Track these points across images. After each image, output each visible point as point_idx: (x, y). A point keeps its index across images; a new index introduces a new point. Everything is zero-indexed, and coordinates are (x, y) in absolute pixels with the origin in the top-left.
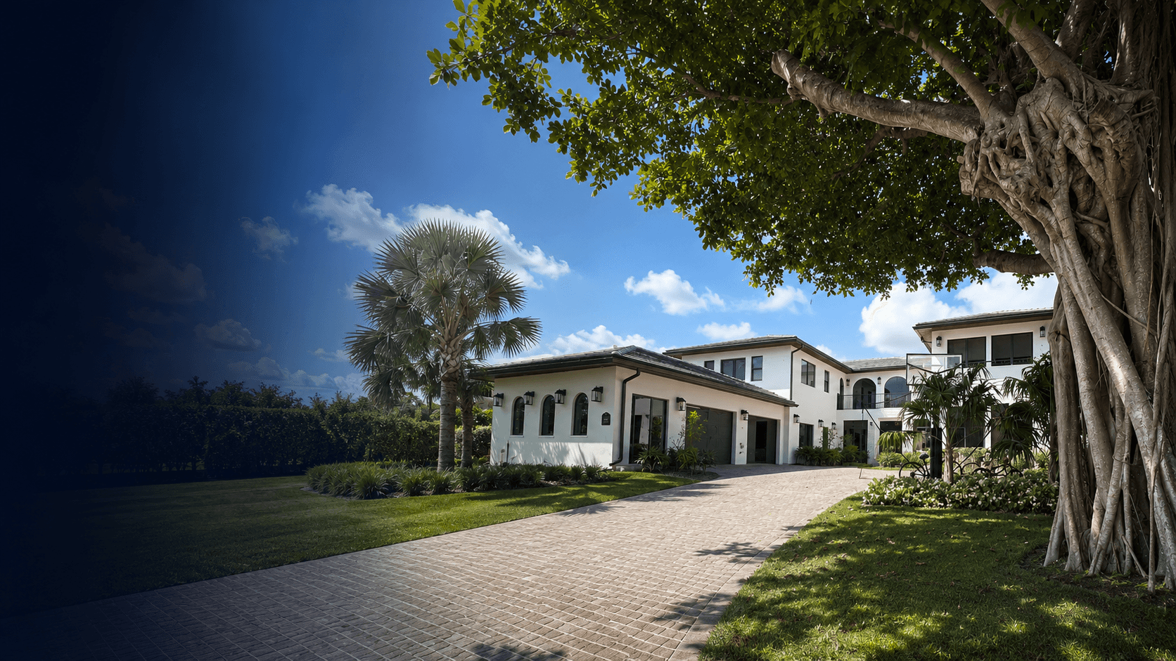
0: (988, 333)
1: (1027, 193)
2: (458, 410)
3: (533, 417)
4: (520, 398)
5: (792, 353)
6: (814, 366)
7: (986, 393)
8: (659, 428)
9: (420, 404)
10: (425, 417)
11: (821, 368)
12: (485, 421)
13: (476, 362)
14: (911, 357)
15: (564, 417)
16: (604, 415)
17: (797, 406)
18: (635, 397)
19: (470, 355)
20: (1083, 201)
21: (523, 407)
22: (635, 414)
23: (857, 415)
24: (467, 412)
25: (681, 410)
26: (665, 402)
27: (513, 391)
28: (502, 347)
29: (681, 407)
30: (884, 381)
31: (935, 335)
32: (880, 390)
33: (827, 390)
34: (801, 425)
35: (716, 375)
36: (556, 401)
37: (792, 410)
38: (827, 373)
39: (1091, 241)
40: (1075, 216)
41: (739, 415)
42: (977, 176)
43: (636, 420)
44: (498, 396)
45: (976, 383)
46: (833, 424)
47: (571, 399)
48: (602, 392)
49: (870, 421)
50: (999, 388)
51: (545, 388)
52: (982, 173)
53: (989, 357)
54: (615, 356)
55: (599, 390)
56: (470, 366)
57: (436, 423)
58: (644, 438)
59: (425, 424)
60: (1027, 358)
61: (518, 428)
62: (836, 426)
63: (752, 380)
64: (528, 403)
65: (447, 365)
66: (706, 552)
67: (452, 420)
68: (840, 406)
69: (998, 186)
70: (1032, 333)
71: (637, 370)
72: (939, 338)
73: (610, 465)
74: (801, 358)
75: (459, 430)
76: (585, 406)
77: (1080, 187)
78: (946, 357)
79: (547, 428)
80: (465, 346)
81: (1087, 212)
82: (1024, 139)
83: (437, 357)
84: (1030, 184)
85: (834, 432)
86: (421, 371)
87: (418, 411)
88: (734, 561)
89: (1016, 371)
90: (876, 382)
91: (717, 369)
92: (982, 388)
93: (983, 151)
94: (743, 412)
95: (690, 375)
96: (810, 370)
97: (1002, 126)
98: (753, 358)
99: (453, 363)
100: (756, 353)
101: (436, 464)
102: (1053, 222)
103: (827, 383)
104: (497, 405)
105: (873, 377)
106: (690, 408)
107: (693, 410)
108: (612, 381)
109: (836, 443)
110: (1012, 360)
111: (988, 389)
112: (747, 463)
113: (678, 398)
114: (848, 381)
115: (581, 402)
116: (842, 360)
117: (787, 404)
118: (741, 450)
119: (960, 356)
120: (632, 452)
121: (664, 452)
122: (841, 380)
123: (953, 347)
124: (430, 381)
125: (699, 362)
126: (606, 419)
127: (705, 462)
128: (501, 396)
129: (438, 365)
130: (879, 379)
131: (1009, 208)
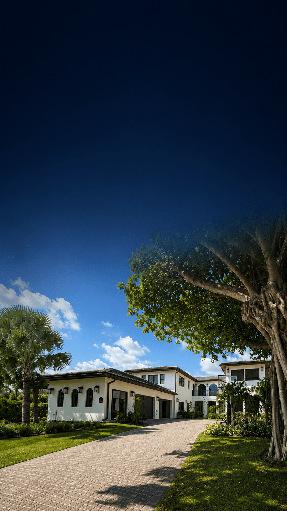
0: (244, 368)
1: (265, 322)
2: (32, 396)
3: (68, 399)
4: (61, 390)
5: (176, 373)
6: (184, 379)
7: (246, 391)
8: (124, 403)
9: (11, 392)
10: (14, 398)
11: (186, 380)
12: (45, 400)
13: (40, 373)
14: (220, 377)
15: (82, 399)
16: (100, 398)
17: (178, 395)
18: (113, 390)
19: (37, 370)
20: (282, 326)
21: (63, 394)
22: (113, 397)
23: (199, 398)
24: (36, 396)
25: (133, 396)
26: (126, 393)
27: (58, 387)
28: (53, 367)
29: (133, 395)
30: (209, 385)
31: (227, 368)
32: (208, 389)
33: (189, 388)
34: (179, 402)
35: (146, 381)
36: (78, 392)
37: (176, 397)
38: (189, 381)
39: (284, 340)
40: (280, 332)
41: (156, 399)
42: (248, 315)
43: (114, 400)
44: (51, 389)
45: (242, 388)
46: (191, 402)
47: (85, 391)
48: (99, 388)
49: (204, 401)
50: (250, 389)
51: (73, 386)
52: (250, 313)
53: (244, 377)
54: (105, 372)
55: (98, 387)
56: (38, 375)
57: (20, 401)
58: (117, 408)
59: (14, 402)
60: (257, 378)
61: (60, 403)
62: (192, 403)
63: (161, 384)
64: (65, 393)
65: (25, 374)
66: (167, 454)
67: (28, 400)
68: (193, 395)
69: (255, 319)
70: (258, 369)
71: (114, 379)
72: (228, 369)
73: (103, 420)
74: (179, 375)
75: (32, 404)
76: (92, 394)
77: (281, 321)
78: (231, 377)
79: (74, 403)
80: (34, 365)
81: (283, 330)
82: (263, 303)
83: (20, 370)
84: (266, 319)
85: (191, 405)
86: (12, 377)
87: (11, 396)
88: (178, 457)
89: (255, 383)
90: (206, 386)
91: (147, 379)
92: (244, 389)
93: (250, 306)
94: (158, 397)
95: (136, 381)
96: (183, 380)
97: (256, 297)
98: (161, 375)
99: (28, 374)
100: (162, 373)
101: (21, 421)
102: (272, 333)
103: (189, 386)
104: (51, 393)
105: (205, 384)
106: (136, 396)
107: (138, 397)
108: (104, 383)
109: (192, 410)
110: (252, 379)
111: (246, 390)
112: (159, 418)
113: (131, 391)
114: (196, 385)
115: (90, 392)
116: (195, 377)
117: (174, 394)
118: (157, 413)
119: (237, 377)
120: (112, 415)
121: (126, 414)
122: (194, 384)
123: (234, 373)
124: (18, 381)
125: (139, 376)
126: (101, 400)
127: (143, 419)
128: (52, 389)
129: (21, 374)
130: (207, 384)
131: (258, 327)
